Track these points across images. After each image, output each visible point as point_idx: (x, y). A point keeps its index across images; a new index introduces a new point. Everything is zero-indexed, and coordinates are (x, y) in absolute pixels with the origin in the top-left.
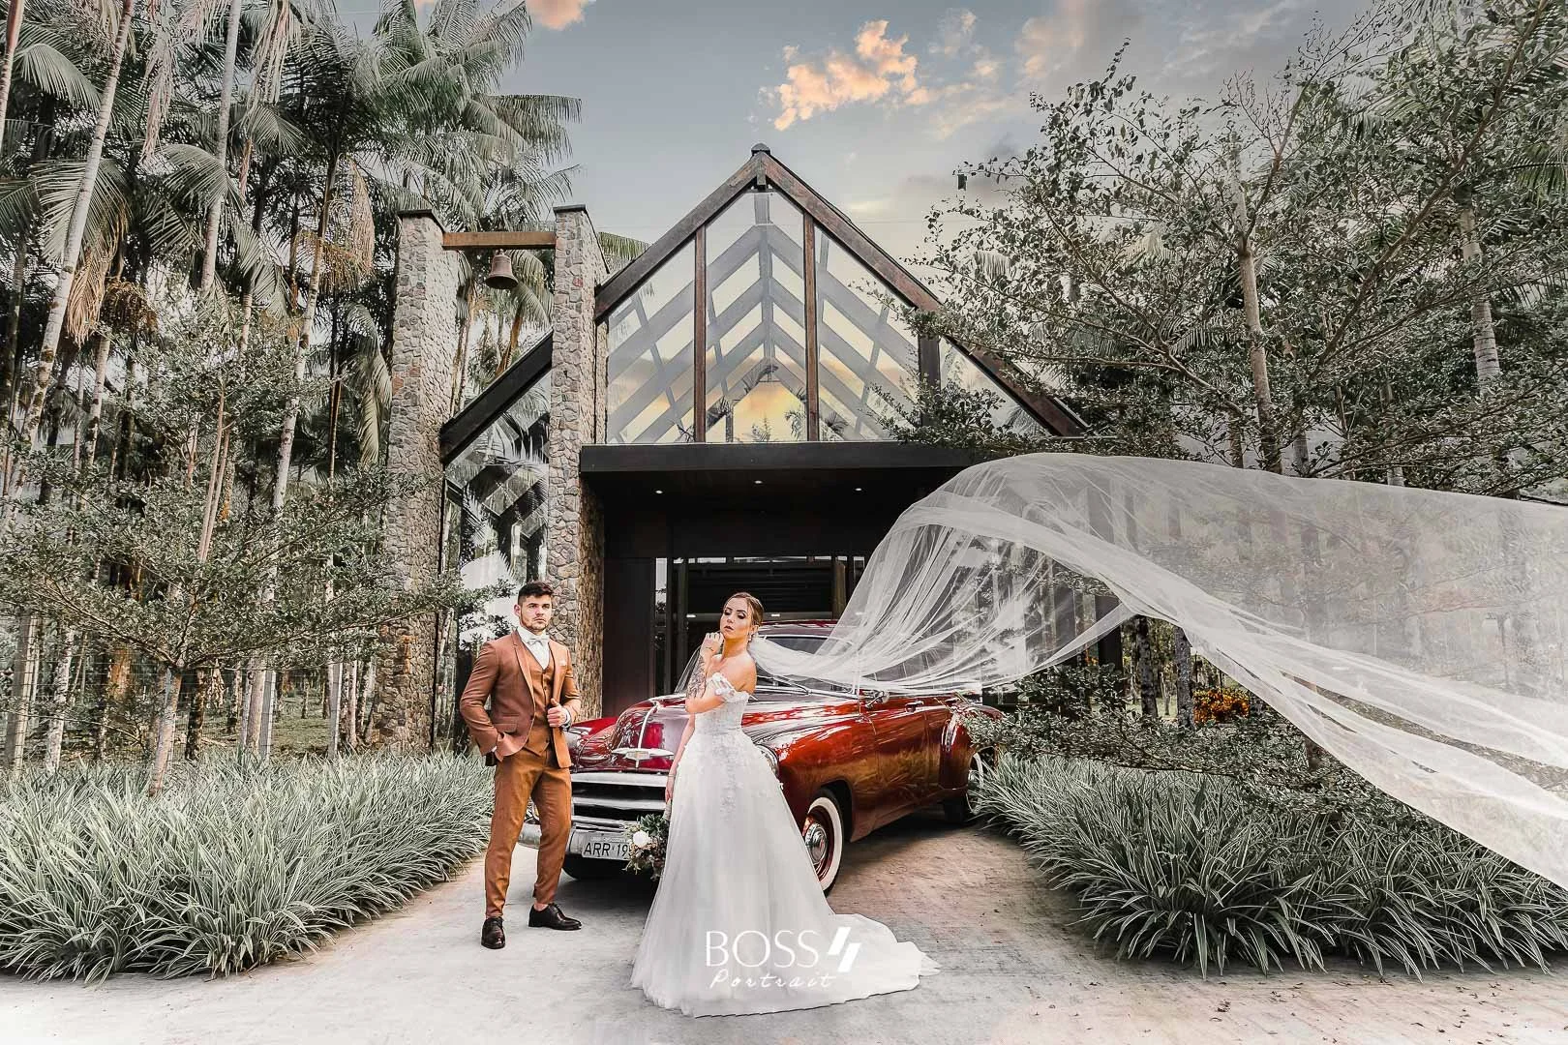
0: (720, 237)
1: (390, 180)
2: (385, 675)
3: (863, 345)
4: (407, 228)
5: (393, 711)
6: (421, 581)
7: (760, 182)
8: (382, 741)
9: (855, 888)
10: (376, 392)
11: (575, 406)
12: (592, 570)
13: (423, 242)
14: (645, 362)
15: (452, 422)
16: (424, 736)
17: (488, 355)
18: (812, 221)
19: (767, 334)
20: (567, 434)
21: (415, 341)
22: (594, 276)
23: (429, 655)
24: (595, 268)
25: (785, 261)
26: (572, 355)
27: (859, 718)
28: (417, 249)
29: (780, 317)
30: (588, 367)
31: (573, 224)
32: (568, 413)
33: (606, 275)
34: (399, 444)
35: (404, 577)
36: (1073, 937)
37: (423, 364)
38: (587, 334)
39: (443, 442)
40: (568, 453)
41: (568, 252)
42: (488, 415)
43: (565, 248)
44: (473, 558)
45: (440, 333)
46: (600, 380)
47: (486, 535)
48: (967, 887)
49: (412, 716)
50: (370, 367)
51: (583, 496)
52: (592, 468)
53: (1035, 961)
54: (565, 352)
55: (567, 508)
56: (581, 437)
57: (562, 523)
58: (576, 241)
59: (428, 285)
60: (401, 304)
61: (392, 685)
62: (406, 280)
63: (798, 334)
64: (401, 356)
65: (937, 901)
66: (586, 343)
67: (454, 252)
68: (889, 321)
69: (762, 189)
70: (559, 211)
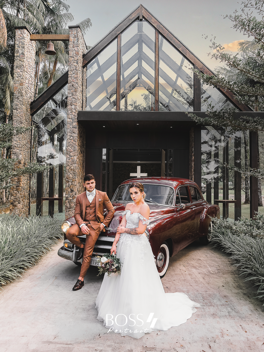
0: (126, 37)
1: (12, 13)
2: (13, 187)
3: (173, 75)
4: (18, 32)
5: (16, 199)
6: (25, 156)
7: (141, 18)
8: (13, 209)
9: (173, 273)
10: (9, 87)
11: (76, 97)
12: (81, 153)
13: (23, 38)
14: (100, 81)
15: (34, 101)
16: (27, 206)
17: (45, 73)
18: (158, 32)
19: (140, 71)
20: (73, 107)
21: (21, 73)
22: (82, 51)
23: (28, 180)
24: (83, 48)
25: (149, 47)
26: (75, 79)
27: (175, 215)
28: (21, 40)
29: (144, 65)
30: (80, 83)
31: (75, 32)
32: (74, 99)
33: (87, 50)
34: (16, 109)
35: (19, 155)
36: (253, 301)
37: (24, 81)
38: (80, 72)
39: (31, 108)
40: (74, 114)
41: (74, 43)
42: (46, 99)
43: (73, 41)
44: (42, 145)
45: (30, 70)
46: (84, 87)
47: (46, 137)
48: (211, 273)
49: (22, 201)
50: (7, 79)
51: (79, 128)
52: (82, 119)
53: (241, 312)
54: (73, 78)
55: (73, 132)
56: (78, 108)
57: (72, 138)
58: (76, 38)
59: (25, 53)
60: (16, 60)
61: (16, 190)
62: (18, 51)
63: (152, 72)
64: (17, 78)
65: (201, 280)
66: (80, 75)
67: (34, 42)
68: (183, 68)
69: (141, 20)
70: (70, 28)
